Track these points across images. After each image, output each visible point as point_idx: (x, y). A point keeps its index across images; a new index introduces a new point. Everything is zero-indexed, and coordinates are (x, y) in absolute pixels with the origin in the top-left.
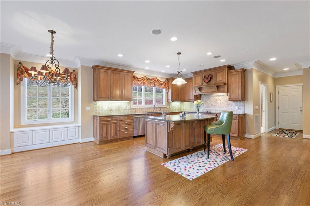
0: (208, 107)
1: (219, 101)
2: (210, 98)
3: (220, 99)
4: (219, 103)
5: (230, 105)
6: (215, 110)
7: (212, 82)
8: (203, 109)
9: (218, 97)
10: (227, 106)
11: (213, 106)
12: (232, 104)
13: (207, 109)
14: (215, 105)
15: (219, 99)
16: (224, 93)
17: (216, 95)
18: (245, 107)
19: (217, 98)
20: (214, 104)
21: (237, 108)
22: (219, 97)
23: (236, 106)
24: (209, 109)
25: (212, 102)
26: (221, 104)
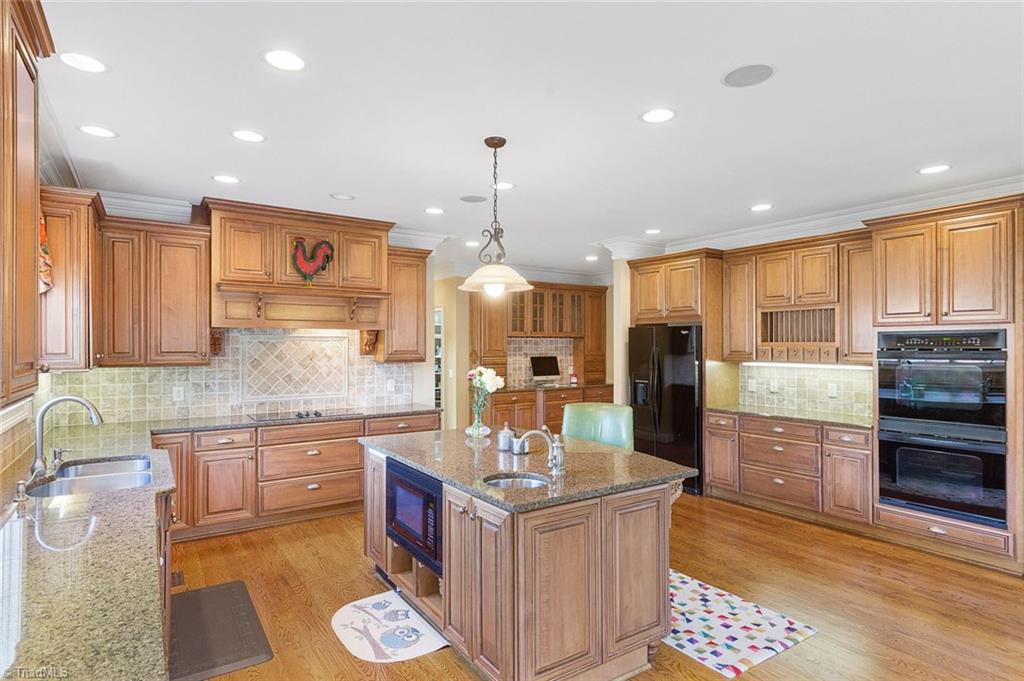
0: (265, 389)
2: (281, 348)
3: (329, 352)
4: (323, 370)
5: (368, 378)
6: (306, 402)
7: (330, 276)
8: (235, 403)
9: (316, 343)
10: (355, 381)
11: (297, 386)
12: (373, 374)
13: (264, 398)
14: (305, 380)
15: (322, 351)
16: (345, 331)
17: (311, 333)
18: (413, 383)
19: (313, 346)
20: (298, 372)
21: (390, 385)
22: (324, 345)
23: (388, 378)
24: (273, 399)
25: (289, 365)
26: (330, 372)
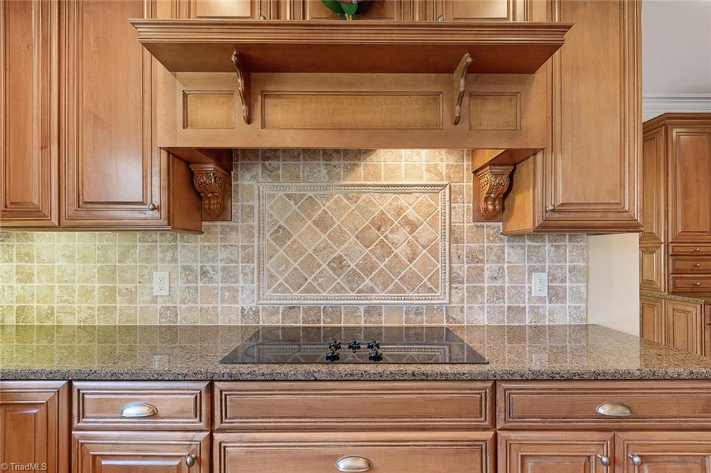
0: (297, 282)
1: (400, 236)
2: (325, 206)
3: (411, 214)
4: (402, 251)
5: (489, 268)
6: (370, 310)
8: (248, 305)
9: (390, 197)
10: (465, 274)
11: (353, 278)
12: (500, 259)
13: (295, 298)
14: (368, 268)
15: (399, 211)
18: (587, 281)
20: (354, 252)
21: (538, 284)
22: (403, 200)
23: (533, 270)
24: (310, 300)
25: (339, 238)
26: (415, 254)
